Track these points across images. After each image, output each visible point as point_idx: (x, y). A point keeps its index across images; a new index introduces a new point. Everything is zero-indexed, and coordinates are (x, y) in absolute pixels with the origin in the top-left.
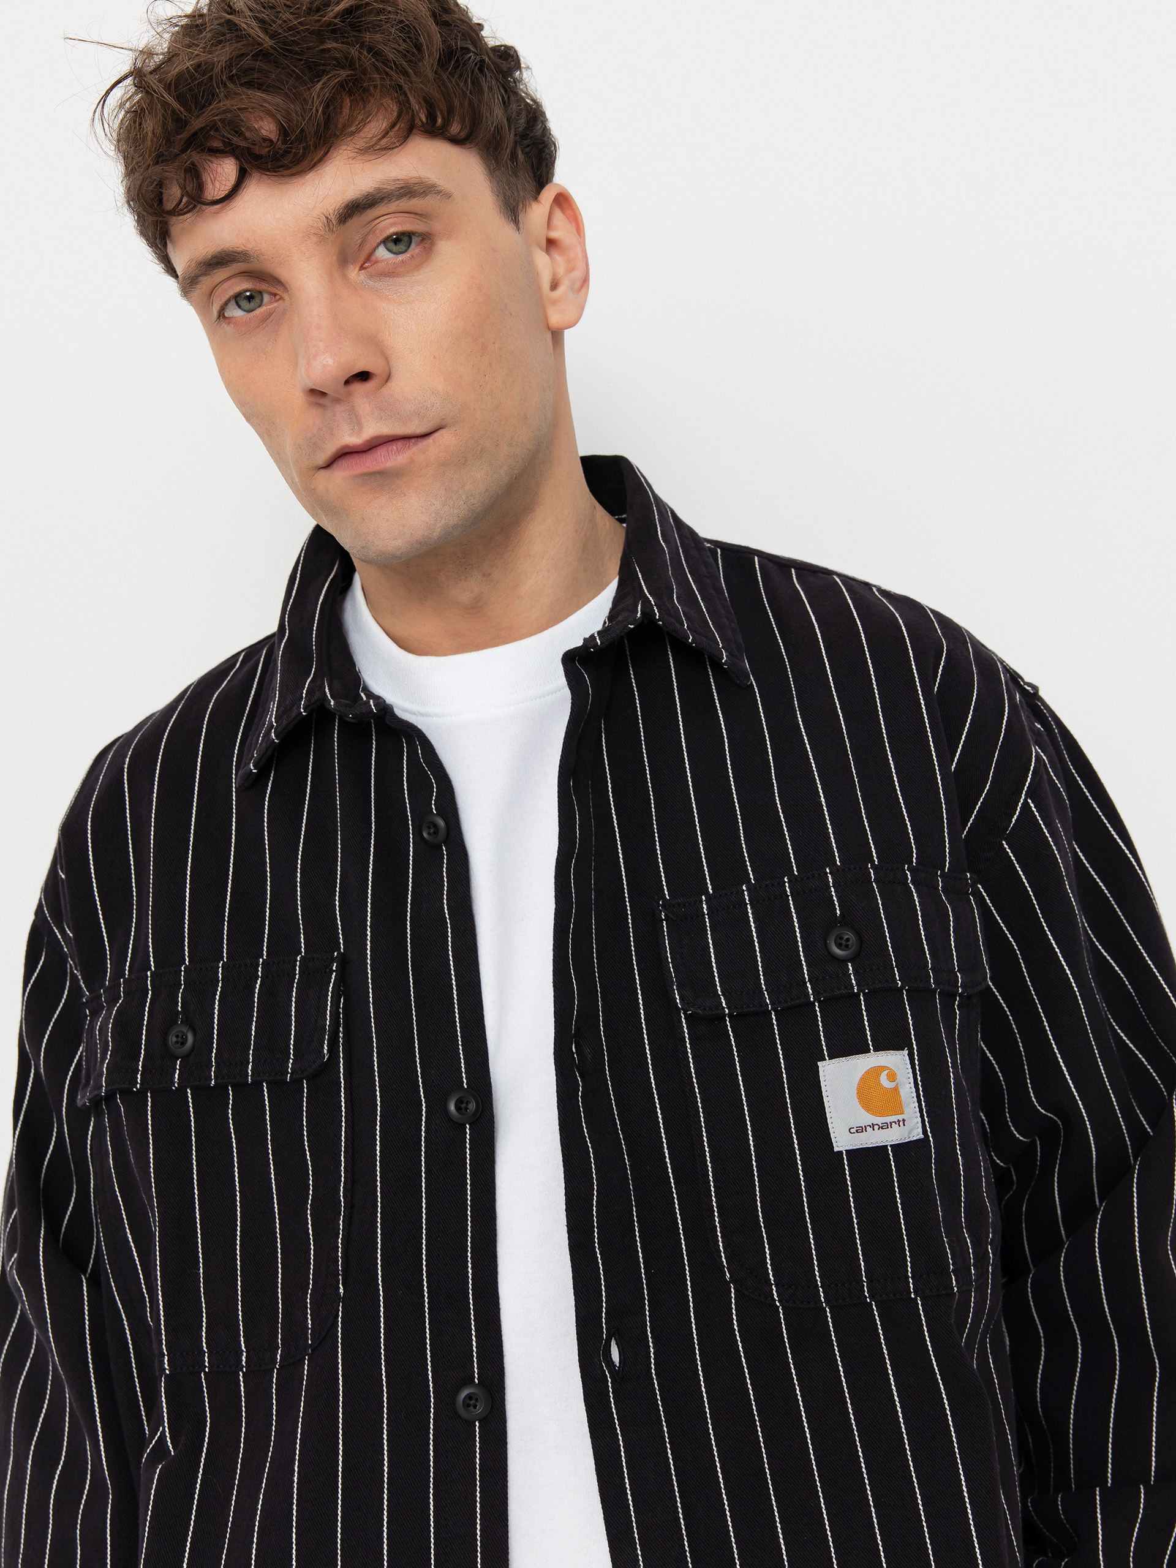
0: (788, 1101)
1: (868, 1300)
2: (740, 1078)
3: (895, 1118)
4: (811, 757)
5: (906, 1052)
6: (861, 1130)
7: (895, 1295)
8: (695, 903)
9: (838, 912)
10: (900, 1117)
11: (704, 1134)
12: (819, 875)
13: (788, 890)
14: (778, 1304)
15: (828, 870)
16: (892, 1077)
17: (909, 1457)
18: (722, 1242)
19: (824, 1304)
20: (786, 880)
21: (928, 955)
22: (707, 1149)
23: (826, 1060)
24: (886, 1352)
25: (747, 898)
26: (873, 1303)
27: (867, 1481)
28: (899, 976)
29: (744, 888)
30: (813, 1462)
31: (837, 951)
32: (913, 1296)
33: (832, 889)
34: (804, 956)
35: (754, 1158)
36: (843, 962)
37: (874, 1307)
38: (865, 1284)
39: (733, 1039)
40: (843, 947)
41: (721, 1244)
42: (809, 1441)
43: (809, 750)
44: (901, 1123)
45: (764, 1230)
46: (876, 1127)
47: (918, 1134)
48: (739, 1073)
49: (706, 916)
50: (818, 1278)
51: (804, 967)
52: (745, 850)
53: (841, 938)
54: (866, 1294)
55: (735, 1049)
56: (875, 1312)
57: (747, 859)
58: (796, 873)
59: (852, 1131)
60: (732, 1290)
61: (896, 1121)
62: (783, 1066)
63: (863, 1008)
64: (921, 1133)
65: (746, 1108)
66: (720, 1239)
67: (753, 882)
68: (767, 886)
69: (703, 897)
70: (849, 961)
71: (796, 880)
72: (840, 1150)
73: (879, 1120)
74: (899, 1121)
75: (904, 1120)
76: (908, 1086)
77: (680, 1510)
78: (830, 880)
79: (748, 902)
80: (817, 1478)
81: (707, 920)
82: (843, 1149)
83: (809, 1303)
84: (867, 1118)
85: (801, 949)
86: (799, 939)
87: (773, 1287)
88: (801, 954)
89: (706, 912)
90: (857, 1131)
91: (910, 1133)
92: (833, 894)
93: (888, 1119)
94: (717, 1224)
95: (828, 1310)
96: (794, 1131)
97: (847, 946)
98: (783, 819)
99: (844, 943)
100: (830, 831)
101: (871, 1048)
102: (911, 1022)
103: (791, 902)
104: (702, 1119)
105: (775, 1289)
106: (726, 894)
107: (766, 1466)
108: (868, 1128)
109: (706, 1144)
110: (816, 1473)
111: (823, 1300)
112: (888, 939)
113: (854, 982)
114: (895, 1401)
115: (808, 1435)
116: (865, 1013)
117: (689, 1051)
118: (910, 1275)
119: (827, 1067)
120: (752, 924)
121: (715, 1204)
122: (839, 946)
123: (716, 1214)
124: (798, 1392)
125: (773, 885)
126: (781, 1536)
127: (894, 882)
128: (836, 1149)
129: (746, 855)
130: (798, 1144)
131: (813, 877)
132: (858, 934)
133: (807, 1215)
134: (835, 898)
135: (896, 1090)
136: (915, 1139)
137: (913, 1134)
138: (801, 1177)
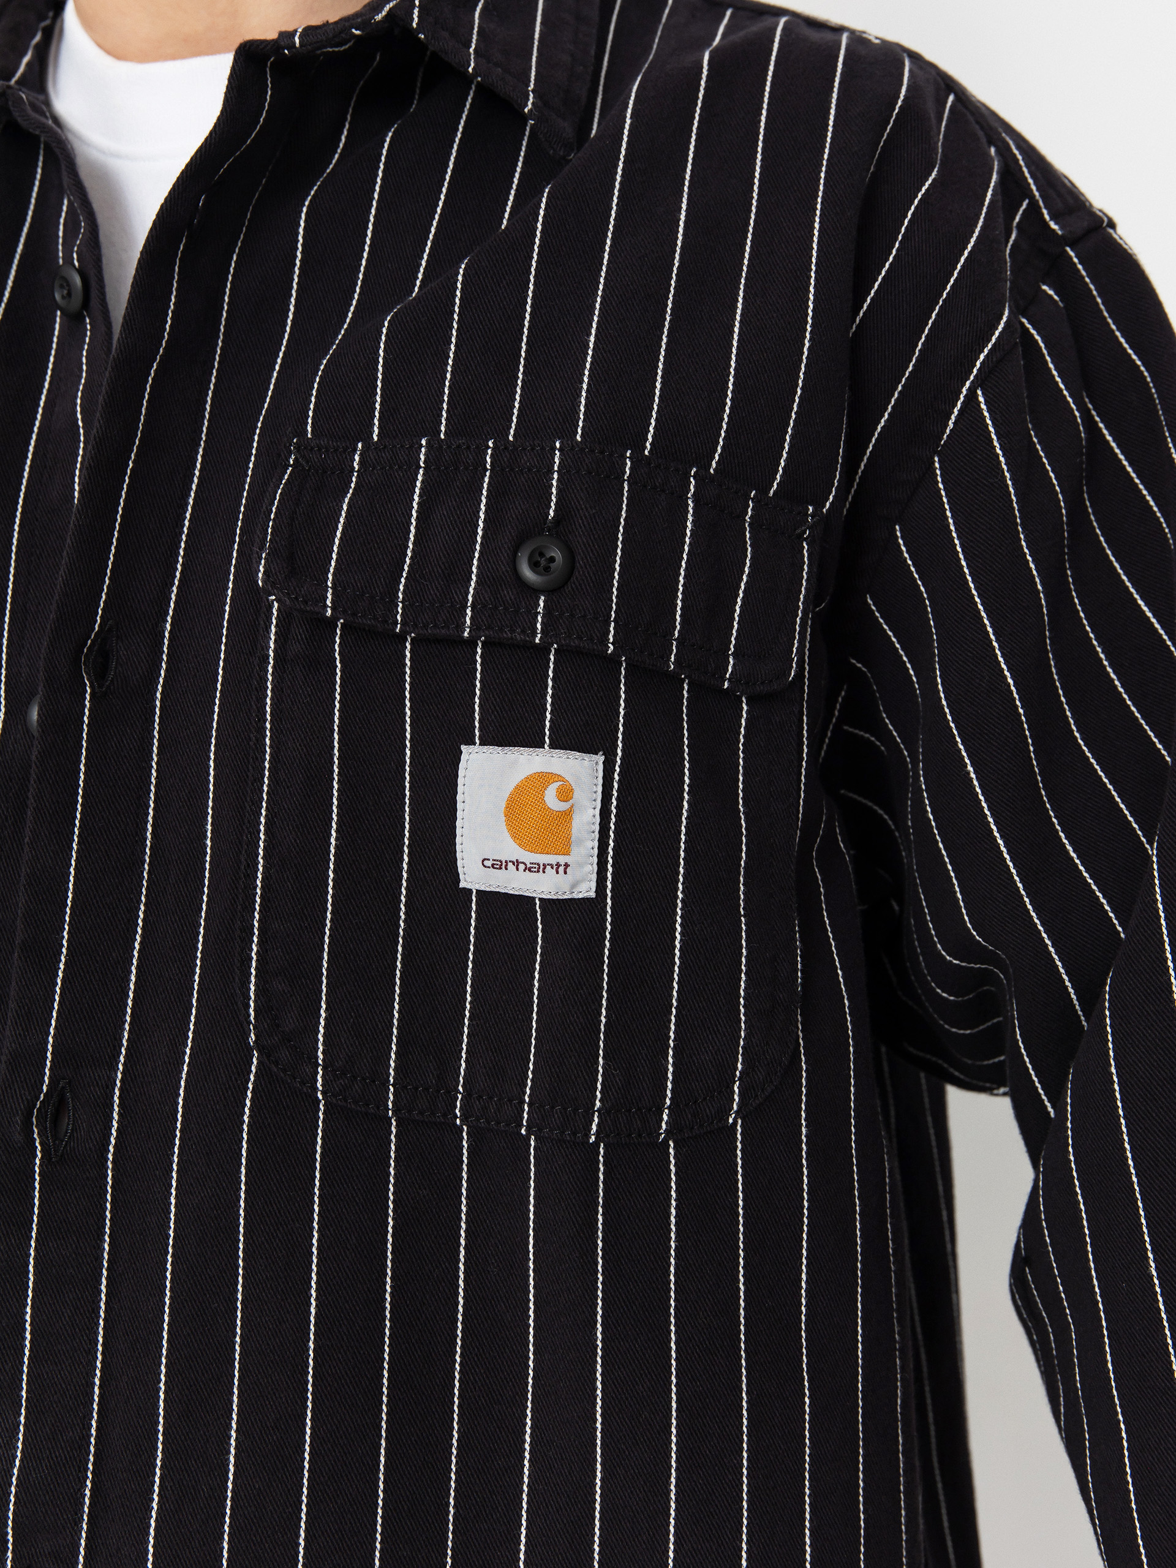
0: (408, 793)
1: (458, 1122)
2: (336, 736)
3: (552, 859)
4: (603, 274)
5: (600, 758)
6: (499, 865)
7: (498, 1123)
8: (345, 451)
9: (552, 513)
10: (562, 860)
11: (264, 812)
12: (543, 448)
13: (489, 460)
14: (320, 1096)
15: (558, 445)
16: (565, 794)
17: (456, 1374)
18: (256, 984)
19: (390, 1113)
20: (490, 444)
21: (678, 617)
22: (262, 836)
23: (474, 744)
24: (464, 1209)
25: (422, 457)
26: (465, 1128)
27: (385, 1399)
28: (614, 636)
29: (424, 442)
30: (311, 1353)
31: (527, 573)
32: (523, 1132)
33: (556, 476)
34: (478, 567)
35: (332, 866)
36: (533, 592)
37: (464, 1134)
38: (460, 1096)
39: (339, 674)
40: (541, 569)
41: (253, 988)
42: (312, 1319)
43: (605, 262)
44: (561, 869)
45: (325, 981)
46: (522, 867)
47: (587, 889)
48: (336, 728)
49: (355, 474)
50: (392, 1072)
51: (473, 584)
52: (447, 384)
53: (542, 555)
54: (457, 1111)
55: (338, 690)
56: (464, 1143)
57: (446, 398)
58: (511, 438)
59: (487, 863)
60: (255, 1060)
61: (554, 863)
62: (408, 736)
63: (551, 673)
64: (594, 889)
65: (336, 786)
66: (253, 979)
67: (442, 436)
68: (459, 446)
69: (360, 445)
70: (542, 592)
71: (506, 448)
72: (468, 887)
73: (529, 858)
74: (558, 865)
75: (567, 865)
76: (591, 812)
77: (98, 1372)
78: (557, 460)
79: (422, 464)
80: (310, 1378)
81: (354, 479)
82: (474, 887)
83: (368, 1105)
84: (511, 850)
85: (477, 555)
86: (479, 539)
87: (320, 1069)
88: (475, 562)
89: (357, 467)
90: (493, 865)
91: (574, 886)
92: (554, 483)
93: (542, 859)
94: (253, 955)
95: (394, 1123)
96: (407, 842)
97: (547, 569)
98: (523, 354)
99: (543, 562)
100: (585, 386)
101: (547, 740)
102: (622, 712)
103: (487, 480)
104: (265, 788)
105: (321, 1072)
106: (394, 446)
107: (238, 1339)
108: (510, 864)
109: (262, 828)
110: (310, 1370)
111: (390, 1106)
112: (616, 574)
113: (539, 626)
114: (458, 1286)
115: (313, 1311)
116: (550, 683)
117: (270, 678)
118: (527, 1099)
119: (474, 756)
120: (416, 498)
121: (256, 924)
122: (534, 565)
123: (255, 939)
124: (314, 1241)
125: (468, 448)
126: (233, 1451)
127: (663, 491)
128: (462, 885)
129: (447, 391)
130: (409, 864)
131: (533, 449)
132: (570, 555)
133: (398, 973)
134: (554, 490)
135: (567, 815)
136: (581, 896)
137: (576, 890)
138: (402, 914)
